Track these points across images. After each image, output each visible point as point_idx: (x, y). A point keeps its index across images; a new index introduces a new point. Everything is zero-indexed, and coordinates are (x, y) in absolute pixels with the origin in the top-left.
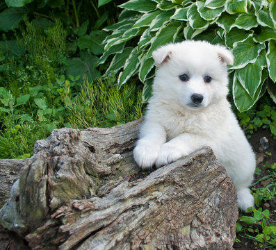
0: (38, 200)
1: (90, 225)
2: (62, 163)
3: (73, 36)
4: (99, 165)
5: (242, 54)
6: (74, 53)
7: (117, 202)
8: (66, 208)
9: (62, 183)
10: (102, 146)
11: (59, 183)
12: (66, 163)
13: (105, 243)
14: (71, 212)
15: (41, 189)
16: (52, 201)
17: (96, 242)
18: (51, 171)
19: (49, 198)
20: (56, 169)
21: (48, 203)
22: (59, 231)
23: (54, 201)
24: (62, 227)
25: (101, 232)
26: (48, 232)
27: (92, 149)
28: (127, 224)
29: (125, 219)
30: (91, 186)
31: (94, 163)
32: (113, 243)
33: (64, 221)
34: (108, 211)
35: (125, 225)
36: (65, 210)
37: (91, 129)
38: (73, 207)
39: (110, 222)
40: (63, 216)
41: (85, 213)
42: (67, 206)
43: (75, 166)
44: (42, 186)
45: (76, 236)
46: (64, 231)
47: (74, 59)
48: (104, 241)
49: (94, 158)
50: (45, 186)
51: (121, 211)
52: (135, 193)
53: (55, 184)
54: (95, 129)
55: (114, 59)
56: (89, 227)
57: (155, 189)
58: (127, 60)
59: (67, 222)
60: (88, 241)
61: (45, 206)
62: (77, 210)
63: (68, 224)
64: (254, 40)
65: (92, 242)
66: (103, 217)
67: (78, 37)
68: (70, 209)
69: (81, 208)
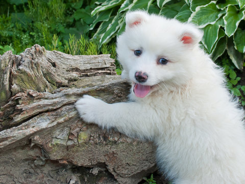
0: (3, 84)
1: (39, 107)
2: (24, 61)
3: (71, 9)
4: (58, 77)
5: (204, 17)
6: (71, 24)
7: (63, 96)
8: (24, 94)
9: (22, 74)
10: (64, 66)
11: (19, 74)
12: (26, 61)
13: (49, 122)
14: (26, 97)
15: (5, 75)
16: (13, 87)
17: (41, 119)
18: (15, 66)
19: (11, 84)
20: (19, 64)
21: (10, 87)
22: (16, 108)
23: (15, 87)
24: (18, 106)
25: (47, 114)
26: (8, 110)
27: (54, 65)
28: (68, 113)
29: (67, 109)
30: (47, 87)
31: (54, 74)
32: (55, 123)
33: (20, 102)
34: (55, 100)
35: (67, 113)
36: (22, 95)
37: (56, 51)
38: (29, 94)
39: (55, 108)
40: (20, 99)
41: (37, 99)
42: (24, 92)
43: (34, 66)
44: (6, 73)
45: (27, 112)
46: (20, 108)
47: (71, 29)
48: (48, 120)
49: (55, 71)
50: (8, 73)
51: (65, 103)
52: (79, 92)
53: (15, 73)
54: (60, 52)
55: (101, 26)
56: (38, 108)
57: (96, 94)
58: (110, 25)
59: (22, 103)
60: (35, 118)
61: (7, 88)
62: (31, 96)
63: (23, 105)
64: (217, 6)
65: (39, 119)
66: (50, 103)
67: (75, 10)
68: (26, 95)
69: (34, 95)
